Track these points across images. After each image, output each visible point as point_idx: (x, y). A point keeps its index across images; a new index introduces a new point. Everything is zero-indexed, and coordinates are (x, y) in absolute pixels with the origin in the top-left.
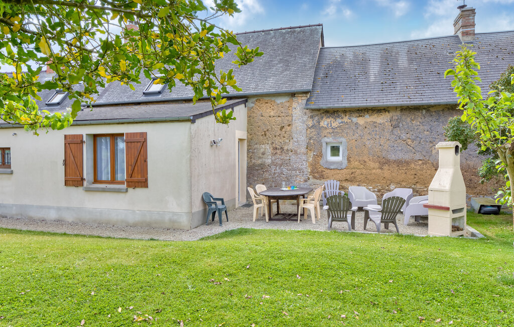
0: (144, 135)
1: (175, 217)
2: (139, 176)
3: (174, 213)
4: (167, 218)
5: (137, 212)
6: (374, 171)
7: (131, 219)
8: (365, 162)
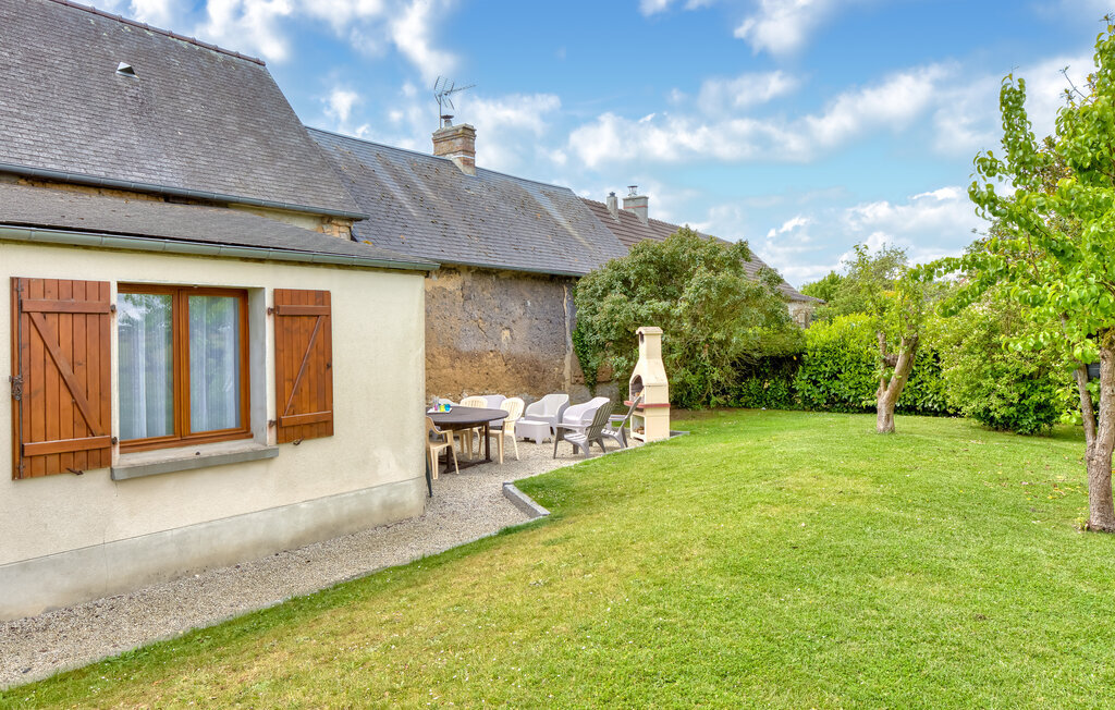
0: (323, 297)
1: (394, 495)
2: (314, 407)
3: (392, 486)
4: (376, 501)
5: (303, 506)
6: (444, 371)
7: (285, 530)
8: (434, 356)
